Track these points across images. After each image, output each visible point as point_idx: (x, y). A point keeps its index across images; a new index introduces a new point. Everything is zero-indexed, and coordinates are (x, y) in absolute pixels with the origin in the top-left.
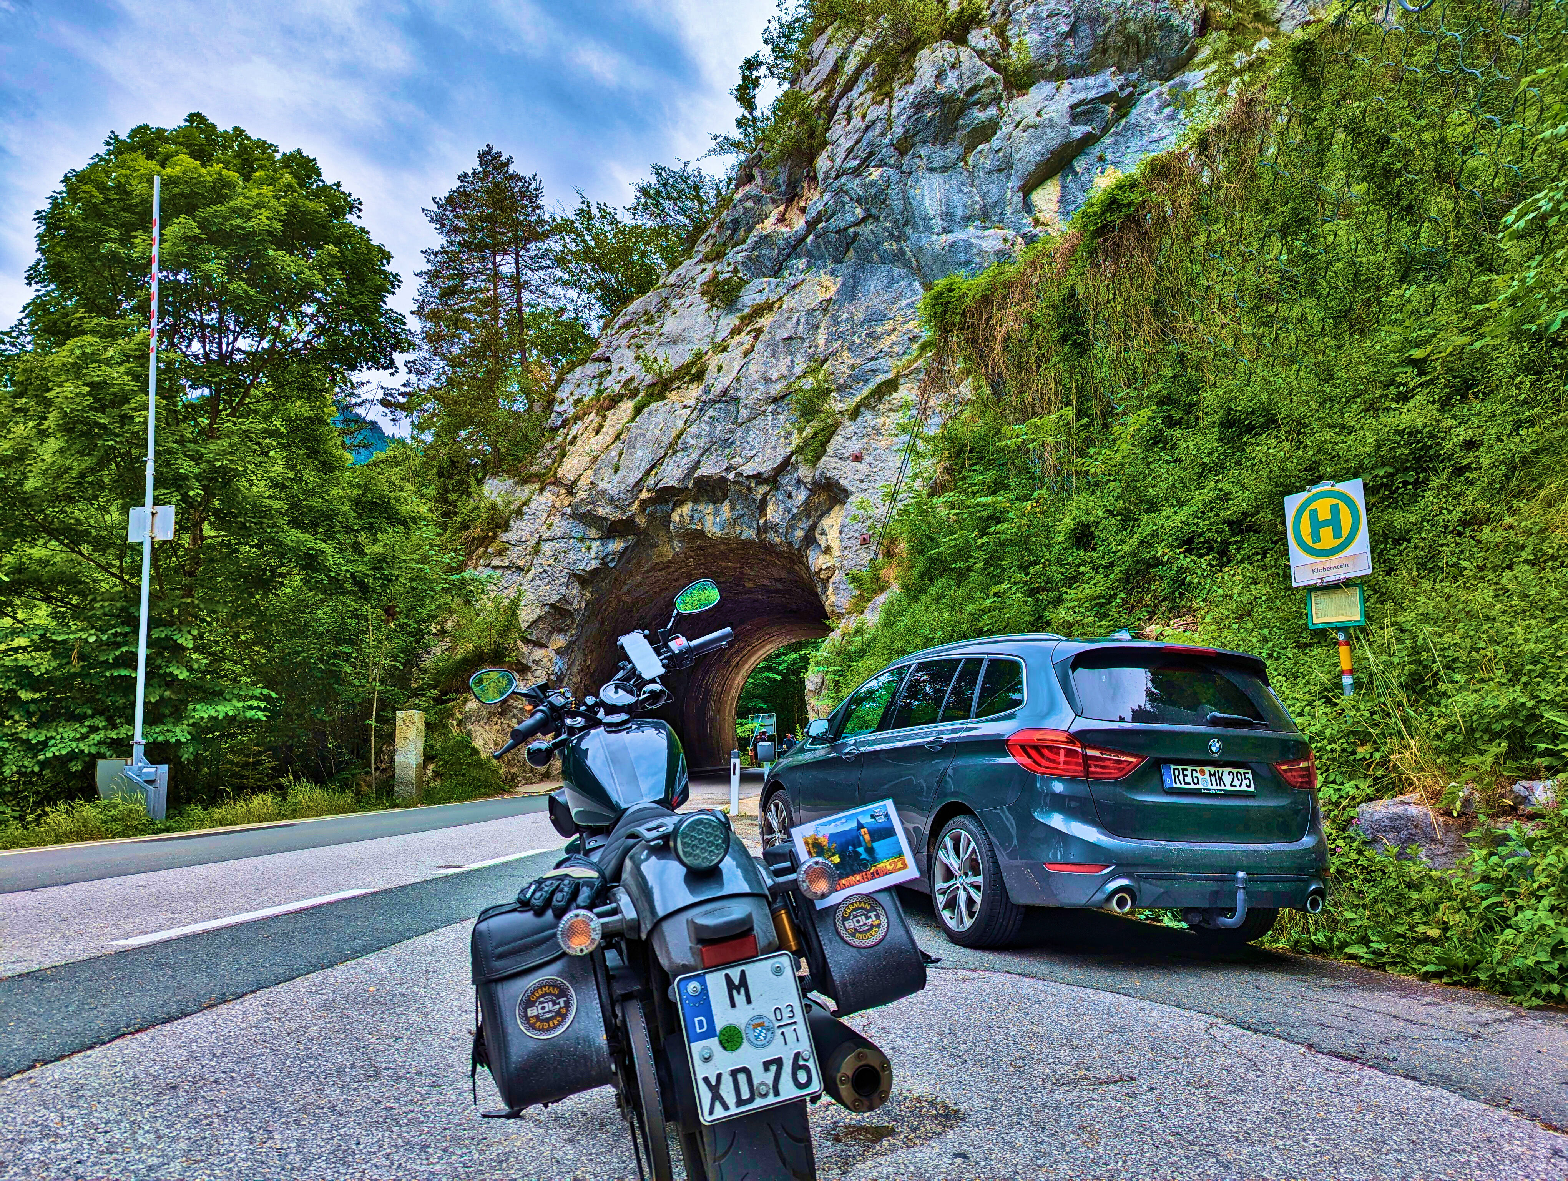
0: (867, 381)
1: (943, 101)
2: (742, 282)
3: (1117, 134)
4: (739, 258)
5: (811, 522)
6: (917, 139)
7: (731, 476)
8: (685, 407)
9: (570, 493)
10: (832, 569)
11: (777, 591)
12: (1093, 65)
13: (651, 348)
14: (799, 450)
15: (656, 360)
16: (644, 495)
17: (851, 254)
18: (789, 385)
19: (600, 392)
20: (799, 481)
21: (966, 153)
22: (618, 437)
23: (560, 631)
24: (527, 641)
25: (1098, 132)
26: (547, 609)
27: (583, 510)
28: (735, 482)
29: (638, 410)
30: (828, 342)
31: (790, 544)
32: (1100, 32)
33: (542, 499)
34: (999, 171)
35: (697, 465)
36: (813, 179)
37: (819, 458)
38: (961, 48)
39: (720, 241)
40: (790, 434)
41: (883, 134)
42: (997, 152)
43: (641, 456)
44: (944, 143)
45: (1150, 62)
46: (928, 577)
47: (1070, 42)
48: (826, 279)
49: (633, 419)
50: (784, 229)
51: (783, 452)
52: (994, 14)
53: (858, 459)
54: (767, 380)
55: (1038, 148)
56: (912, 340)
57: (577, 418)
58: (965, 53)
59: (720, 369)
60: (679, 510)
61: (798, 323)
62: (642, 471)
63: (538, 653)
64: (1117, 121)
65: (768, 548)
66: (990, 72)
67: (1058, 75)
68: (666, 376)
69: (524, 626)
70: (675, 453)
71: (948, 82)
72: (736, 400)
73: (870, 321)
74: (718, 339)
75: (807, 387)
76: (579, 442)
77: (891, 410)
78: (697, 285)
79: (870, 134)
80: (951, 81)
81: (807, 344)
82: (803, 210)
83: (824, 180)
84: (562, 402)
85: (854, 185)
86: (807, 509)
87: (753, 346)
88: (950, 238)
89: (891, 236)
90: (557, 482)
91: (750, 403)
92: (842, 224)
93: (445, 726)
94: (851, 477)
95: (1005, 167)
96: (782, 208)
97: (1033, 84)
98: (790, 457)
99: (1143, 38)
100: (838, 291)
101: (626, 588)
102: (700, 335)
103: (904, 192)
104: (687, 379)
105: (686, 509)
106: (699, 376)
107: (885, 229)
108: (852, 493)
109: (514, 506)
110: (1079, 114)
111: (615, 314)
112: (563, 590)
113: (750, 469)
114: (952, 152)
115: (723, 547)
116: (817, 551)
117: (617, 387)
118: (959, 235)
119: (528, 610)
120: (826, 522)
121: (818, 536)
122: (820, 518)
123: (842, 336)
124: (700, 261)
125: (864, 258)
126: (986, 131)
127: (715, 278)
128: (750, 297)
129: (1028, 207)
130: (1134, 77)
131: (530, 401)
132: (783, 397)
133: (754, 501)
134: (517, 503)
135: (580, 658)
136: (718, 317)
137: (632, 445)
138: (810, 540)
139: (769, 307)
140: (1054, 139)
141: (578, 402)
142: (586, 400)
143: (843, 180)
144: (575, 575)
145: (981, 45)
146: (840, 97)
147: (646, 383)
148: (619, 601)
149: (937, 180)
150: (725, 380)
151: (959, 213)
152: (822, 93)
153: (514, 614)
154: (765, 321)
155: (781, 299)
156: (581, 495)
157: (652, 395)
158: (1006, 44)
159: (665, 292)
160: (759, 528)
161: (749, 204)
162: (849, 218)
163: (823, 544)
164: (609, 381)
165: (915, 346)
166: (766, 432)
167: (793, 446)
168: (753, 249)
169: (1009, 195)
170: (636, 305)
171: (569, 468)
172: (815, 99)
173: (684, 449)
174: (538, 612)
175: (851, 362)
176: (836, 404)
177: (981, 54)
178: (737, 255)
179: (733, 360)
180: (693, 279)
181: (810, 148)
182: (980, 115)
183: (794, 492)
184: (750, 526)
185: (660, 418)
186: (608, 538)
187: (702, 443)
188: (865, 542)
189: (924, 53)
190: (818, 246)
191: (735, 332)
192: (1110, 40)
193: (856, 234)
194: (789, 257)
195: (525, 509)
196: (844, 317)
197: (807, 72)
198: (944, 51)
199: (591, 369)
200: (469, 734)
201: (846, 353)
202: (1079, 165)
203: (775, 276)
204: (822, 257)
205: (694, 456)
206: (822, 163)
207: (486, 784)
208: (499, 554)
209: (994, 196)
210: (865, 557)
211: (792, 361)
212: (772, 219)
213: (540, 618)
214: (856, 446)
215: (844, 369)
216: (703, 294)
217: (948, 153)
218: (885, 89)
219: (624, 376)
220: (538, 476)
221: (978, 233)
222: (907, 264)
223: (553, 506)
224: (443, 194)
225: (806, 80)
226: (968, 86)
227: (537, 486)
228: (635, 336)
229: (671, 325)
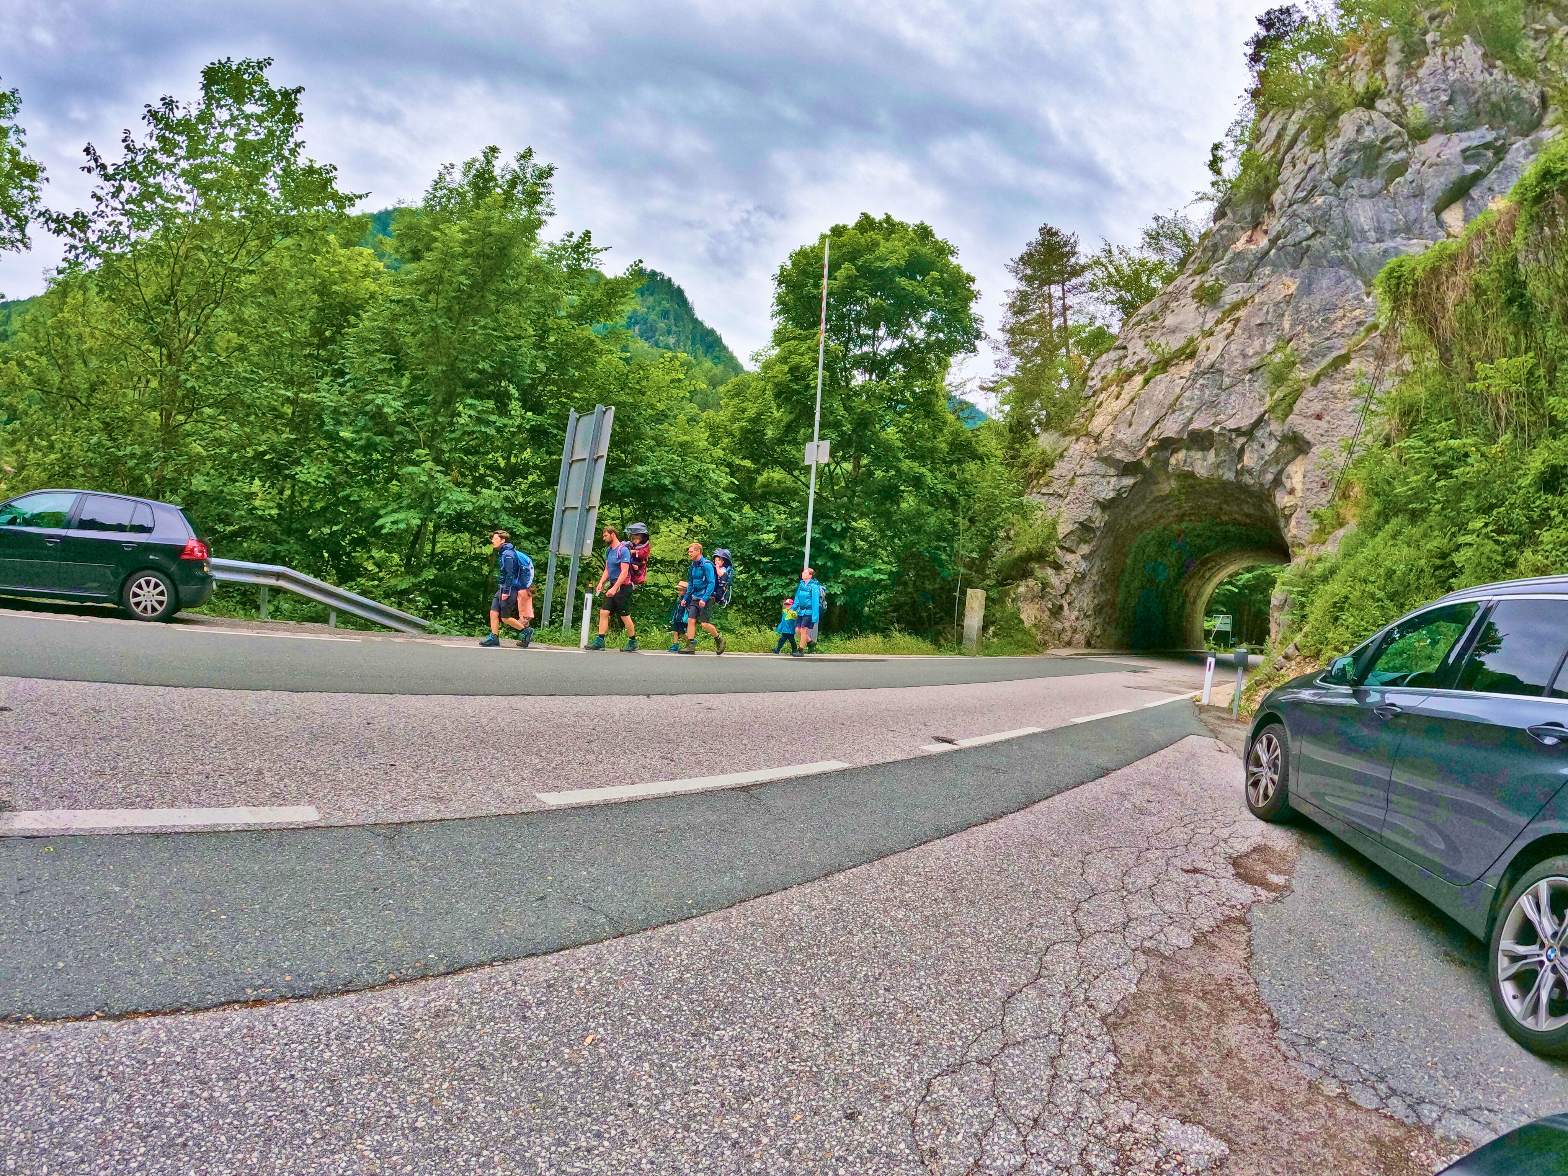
0: (1324, 356)
1: (1365, 147)
2: (1222, 288)
3: (1499, 172)
4: (1220, 270)
5: (1279, 468)
6: (1349, 174)
7: (1217, 430)
8: (1182, 378)
9: (1097, 442)
10: (1295, 507)
11: (1245, 525)
12: (1472, 123)
13: (1157, 338)
14: (1272, 410)
15: (1159, 345)
16: (1150, 444)
17: (1306, 260)
18: (1263, 359)
19: (1119, 370)
20: (1270, 434)
21: (1387, 185)
22: (1132, 401)
23: (1086, 542)
24: (1062, 548)
25: (1484, 170)
26: (1077, 525)
27: (1105, 455)
28: (1220, 434)
29: (1147, 381)
30: (1292, 327)
31: (1262, 485)
32: (1472, 100)
33: (1077, 447)
34: (1415, 196)
35: (1190, 421)
36: (1271, 209)
37: (1287, 416)
38: (1372, 112)
39: (1204, 260)
40: (1263, 397)
41: (1322, 172)
42: (1412, 182)
43: (1148, 415)
44: (1370, 177)
45: (1512, 123)
46: (1385, 516)
47: (1451, 108)
48: (1287, 280)
49: (1143, 388)
50: (1252, 247)
51: (1258, 411)
52: (1390, 92)
53: (1319, 417)
54: (1245, 356)
55: (1442, 180)
56: (1359, 324)
57: (1103, 389)
58: (1375, 115)
59: (1208, 349)
60: (1176, 455)
61: (1268, 312)
62: (1149, 425)
63: (1069, 557)
64: (1497, 163)
65: (1244, 488)
66: (1396, 127)
67: (1446, 130)
68: (1167, 356)
69: (1061, 536)
70: (1173, 412)
71: (1367, 134)
72: (1221, 371)
73: (1325, 310)
74: (1206, 328)
75: (1277, 360)
76: (1104, 406)
77: (1345, 379)
78: (1189, 291)
79: (1312, 173)
80: (1368, 134)
81: (1275, 328)
82: (1266, 232)
83: (1280, 209)
84: (1093, 379)
85: (1303, 210)
86: (1276, 458)
87: (1233, 331)
88: (1384, 246)
89: (1336, 246)
90: (1088, 434)
91: (1232, 374)
92: (1297, 239)
93: (1004, 602)
94: (1313, 432)
95: (1418, 194)
96: (1249, 233)
97: (1429, 136)
98: (1264, 415)
99: (1504, 106)
100: (1298, 288)
101: (1133, 514)
102: (1192, 326)
103: (1343, 213)
104: (1183, 357)
105: (1181, 455)
106: (1192, 355)
107: (1331, 241)
108: (1314, 445)
109: (1058, 452)
110: (1468, 155)
111: (1129, 317)
112: (1089, 512)
113: (1231, 424)
114: (1377, 183)
115: (1208, 486)
116: (1283, 492)
117: (1131, 366)
118: (1389, 244)
119: (1064, 526)
120: (1291, 469)
121: (1284, 480)
122: (1287, 464)
123: (1302, 322)
124: (1190, 276)
125: (1316, 265)
126: (1400, 169)
127: (1202, 285)
128: (1229, 297)
129: (1441, 224)
130: (1503, 133)
131: (1071, 380)
132: (1258, 368)
133: (1234, 449)
134: (1060, 450)
135: (1098, 563)
136: (1206, 312)
137: (1141, 406)
138: (1277, 482)
139: (1244, 303)
140: (1454, 175)
141: (1103, 378)
142: (1109, 376)
143: (1295, 207)
144: (1098, 502)
145: (1386, 109)
146: (1286, 152)
147: (1153, 362)
148: (1128, 522)
149: (1367, 203)
150: (1212, 357)
151: (1388, 227)
152: (1272, 153)
153: (1054, 528)
154: (1242, 313)
155: (1252, 297)
156: (1104, 443)
157: (1157, 370)
158: (1405, 110)
159: (1165, 298)
160: (1237, 471)
161: (1224, 232)
162: (1302, 235)
163: (1288, 486)
164: (1126, 362)
165: (1362, 329)
166: (1244, 395)
167: (1266, 407)
168: (1230, 263)
169: (1425, 214)
170: (1145, 309)
171: (1098, 423)
172: (1267, 156)
173: (1181, 409)
174: (1071, 528)
175: (1311, 341)
176: (1300, 374)
177: (1387, 115)
178: (1217, 269)
179: (1218, 343)
180: (1186, 288)
181: (1267, 188)
182: (1394, 157)
183: (1267, 443)
184: (1230, 470)
185: (1162, 386)
186: (1123, 475)
187: (1194, 404)
188: (1324, 485)
189: (1344, 117)
190: (1279, 257)
191: (1219, 322)
192: (1481, 106)
193: (1309, 246)
194: (1257, 266)
195: (1065, 453)
196: (1304, 307)
197: (1258, 141)
198: (1361, 114)
199: (1113, 355)
200: (1019, 609)
201: (1307, 335)
202: (1475, 193)
203: (1247, 281)
204: (1283, 265)
205: (1188, 414)
206: (1277, 197)
207: (1026, 645)
208: (1047, 485)
209: (1413, 215)
210: (1324, 498)
211: (1264, 341)
212: (1243, 240)
213: (1072, 532)
214: (1317, 407)
215: (1306, 346)
216: (1193, 297)
217: (1373, 184)
218: (1320, 142)
219: (1137, 358)
220: (1075, 431)
221: (1405, 242)
222: (1350, 267)
223: (1084, 451)
224: (1017, 256)
225: (1258, 146)
226: (1382, 136)
227: (1074, 437)
228: (1144, 330)
229: (1170, 320)
